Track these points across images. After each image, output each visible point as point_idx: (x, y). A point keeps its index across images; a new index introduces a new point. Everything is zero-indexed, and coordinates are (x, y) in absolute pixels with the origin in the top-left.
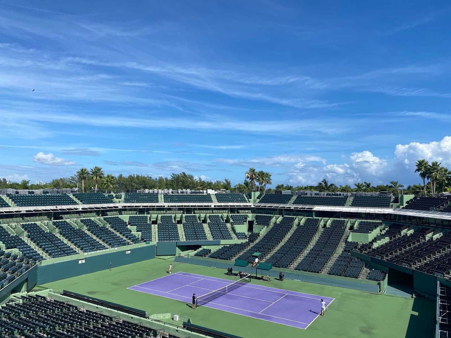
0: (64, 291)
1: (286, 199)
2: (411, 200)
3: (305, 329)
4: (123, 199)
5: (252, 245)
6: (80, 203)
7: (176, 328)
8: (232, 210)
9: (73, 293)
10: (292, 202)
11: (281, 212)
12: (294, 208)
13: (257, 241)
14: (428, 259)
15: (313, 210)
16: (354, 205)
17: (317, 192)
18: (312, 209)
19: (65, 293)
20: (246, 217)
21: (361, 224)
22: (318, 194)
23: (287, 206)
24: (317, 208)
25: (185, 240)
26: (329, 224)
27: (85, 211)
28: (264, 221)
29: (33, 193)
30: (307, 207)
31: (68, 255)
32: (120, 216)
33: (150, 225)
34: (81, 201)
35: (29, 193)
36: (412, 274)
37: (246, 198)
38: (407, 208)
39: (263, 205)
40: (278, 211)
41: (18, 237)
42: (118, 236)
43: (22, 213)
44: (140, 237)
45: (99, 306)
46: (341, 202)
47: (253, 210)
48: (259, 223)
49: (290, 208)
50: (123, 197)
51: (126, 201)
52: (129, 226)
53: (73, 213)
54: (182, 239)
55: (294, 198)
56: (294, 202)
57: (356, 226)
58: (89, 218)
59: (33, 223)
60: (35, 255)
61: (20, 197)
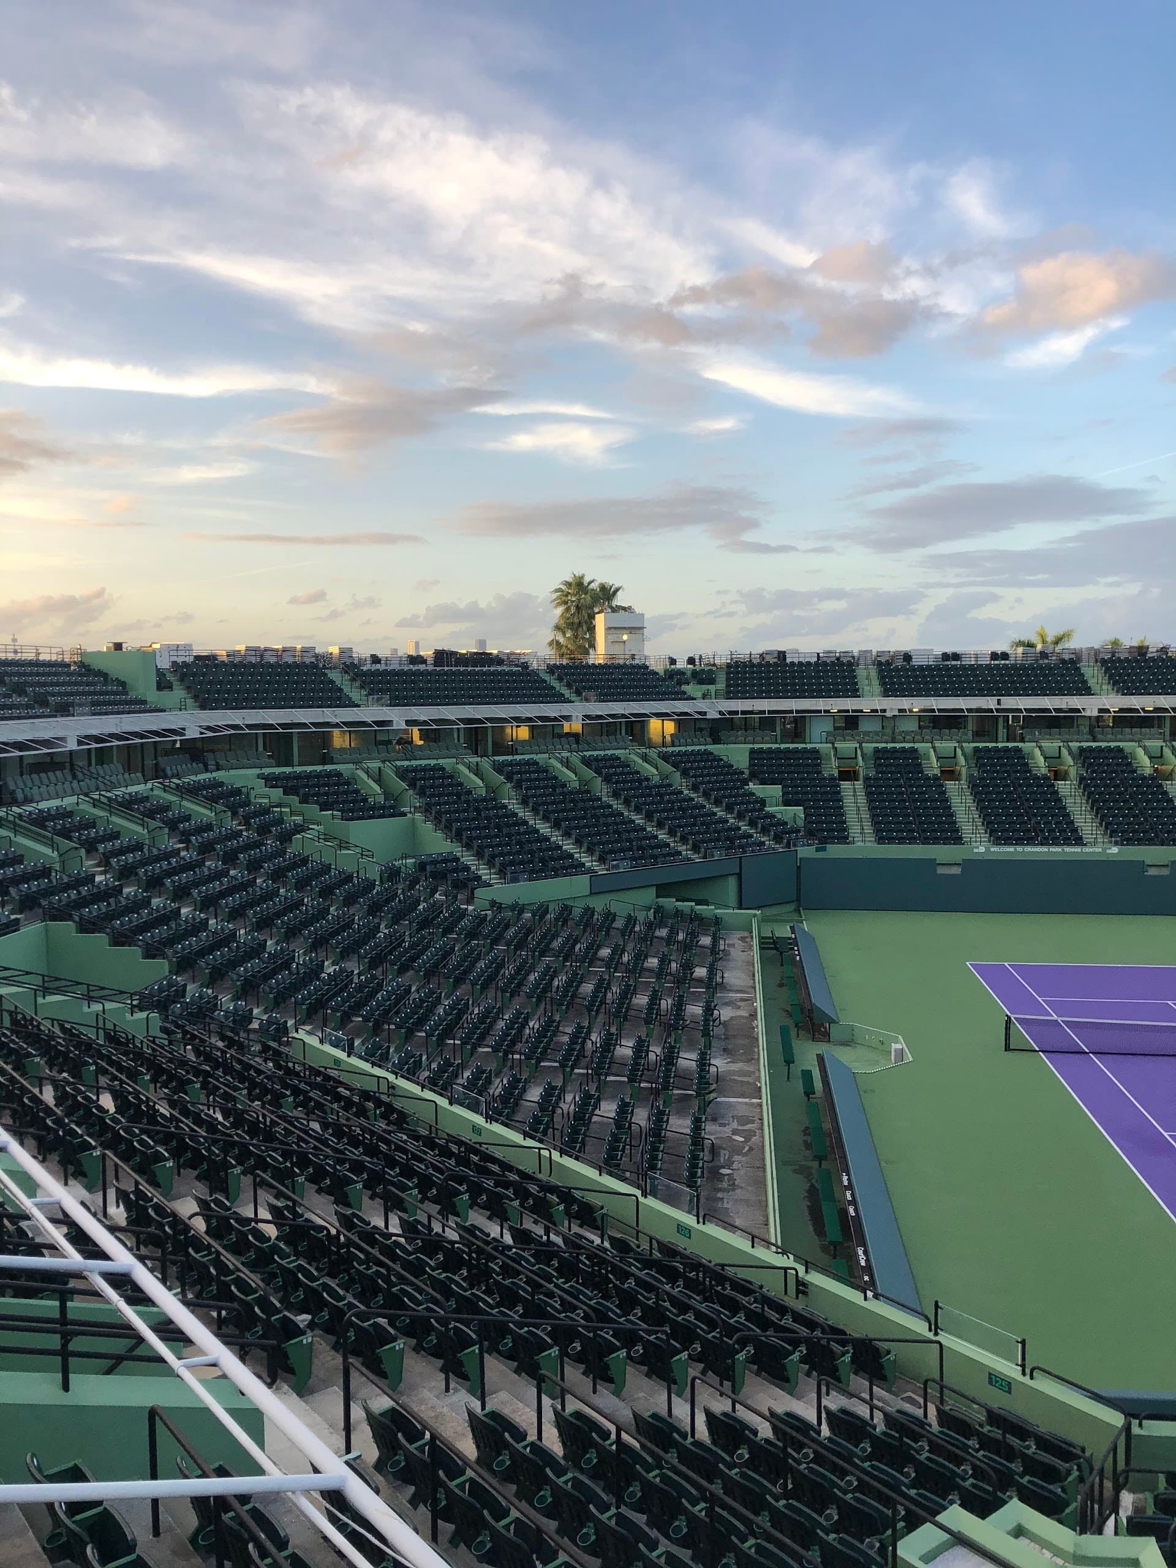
4: (721, 686)
6: (573, 697)
31: (556, 876)
33: (834, 783)
35: (410, 659)
41: (393, 809)
42: (720, 818)
43: (396, 728)
44: (800, 823)
50: (720, 678)
51: (733, 692)
52: (751, 785)
58: (609, 752)
59: (433, 762)
60: (455, 870)
61: (385, 673)
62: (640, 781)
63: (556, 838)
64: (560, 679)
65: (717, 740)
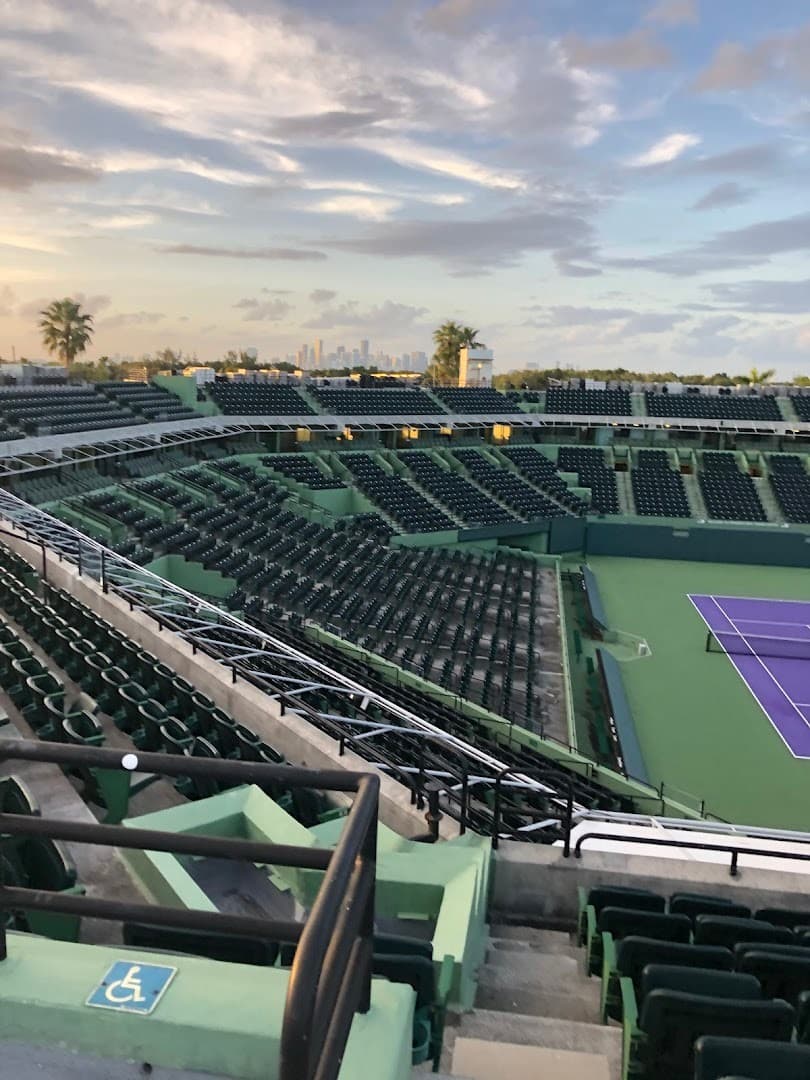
6: (448, 410)
32: (536, 446)
33: (612, 473)
34: (451, 407)
42: (539, 494)
51: (550, 408)
52: (560, 474)
58: (470, 448)
59: (361, 452)
60: (378, 524)
61: (332, 392)
62: (489, 468)
63: (437, 504)
64: (440, 398)
65: (538, 441)
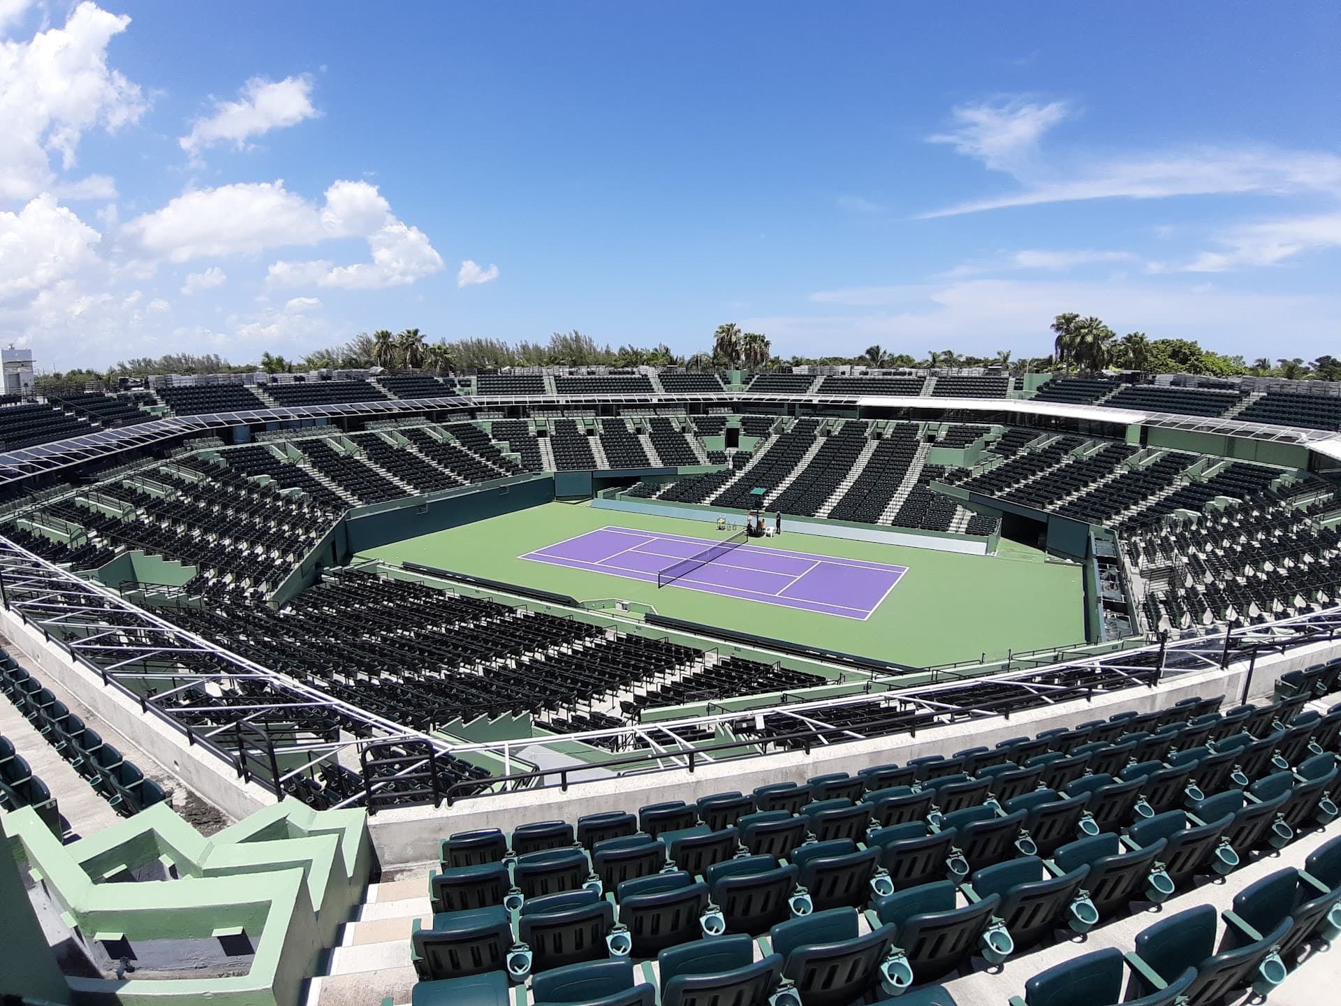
0: (404, 563)
1: (802, 383)
2: (1046, 384)
3: (866, 619)
4: (474, 388)
5: (740, 474)
6: (394, 397)
7: (637, 624)
8: (693, 407)
9: (424, 567)
10: (816, 390)
11: (791, 409)
12: (820, 401)
13: (749, 467)
14: (1075, 495)
15: (858, 404)
16: (937, 393)
17: (863, 368)
18: (855, 402)
19: (407, 567)
20: (723, 421)
21: (951, 431)
22: (866, 373)
23: (804, 397)
24: (865, 401)
25: (607, 468)
26: (888, 434)
27: (405, 415)
28: (758, 429)
29: (302, 379)
30: (845, 398)
31: (392, 497)
32: (474, 421)
34: (395, 394)
35: (296, 379)
36: (1045, 521)
37: (721, 382)
38: (1038, 398)
39: (756, 396)
40: (786, 407)
41: (295, 466)
42: (477, 460)
43: (292, 419)
44: (519, 462)
45: (480, 589)
46: (913, 388)
47: (737, 407)
48: (749, 433)
49: (811, 401)
50: (474, 382)
51: (481, 392)
52: (494, 442)
53: (383, 417)
54: (602, 463)
55: (820, 381)
56: (819, 390)
57: (942, 435)
58: (415, 427)
59: (314, 438)
60: (334, 500)
61: (282, 387)
62: (432, 442)
63: (389, 476)
64: (384, 386)
65: (474, 417)
